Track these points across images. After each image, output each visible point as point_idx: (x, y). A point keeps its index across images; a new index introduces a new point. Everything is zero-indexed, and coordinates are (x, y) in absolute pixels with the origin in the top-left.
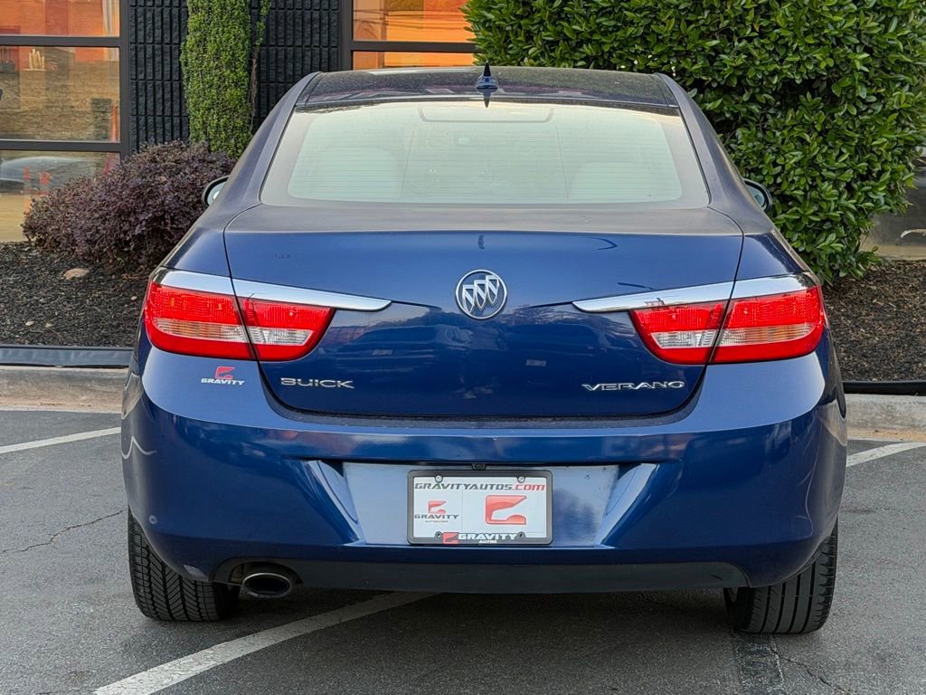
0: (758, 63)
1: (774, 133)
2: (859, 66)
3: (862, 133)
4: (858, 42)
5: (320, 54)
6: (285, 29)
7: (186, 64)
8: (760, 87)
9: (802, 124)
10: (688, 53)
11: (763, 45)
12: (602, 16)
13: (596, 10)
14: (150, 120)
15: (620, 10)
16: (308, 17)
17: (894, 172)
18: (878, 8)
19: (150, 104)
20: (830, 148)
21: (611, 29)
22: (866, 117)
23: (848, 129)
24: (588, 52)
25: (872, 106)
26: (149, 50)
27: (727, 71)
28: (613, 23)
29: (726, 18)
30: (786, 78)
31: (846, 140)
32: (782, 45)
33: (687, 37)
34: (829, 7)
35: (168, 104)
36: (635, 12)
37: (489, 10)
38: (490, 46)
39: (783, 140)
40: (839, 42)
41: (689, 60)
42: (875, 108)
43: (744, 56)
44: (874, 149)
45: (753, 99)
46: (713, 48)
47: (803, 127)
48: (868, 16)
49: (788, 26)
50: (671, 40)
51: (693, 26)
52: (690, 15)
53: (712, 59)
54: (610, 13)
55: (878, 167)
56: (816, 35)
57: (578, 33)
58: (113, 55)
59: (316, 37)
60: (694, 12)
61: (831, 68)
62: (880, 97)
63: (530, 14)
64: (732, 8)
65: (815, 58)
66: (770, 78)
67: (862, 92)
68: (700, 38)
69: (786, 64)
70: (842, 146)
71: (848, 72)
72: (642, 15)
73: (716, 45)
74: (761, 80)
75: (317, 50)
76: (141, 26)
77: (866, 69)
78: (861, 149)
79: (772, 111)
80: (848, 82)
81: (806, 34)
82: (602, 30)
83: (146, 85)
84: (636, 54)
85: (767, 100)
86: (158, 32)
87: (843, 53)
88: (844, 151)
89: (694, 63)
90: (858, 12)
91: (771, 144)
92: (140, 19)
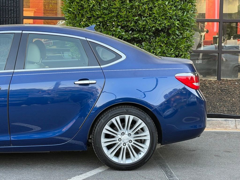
0: (149, 24)
1: (153, 44)
2: (177, 25)
3: (177, 44)
4: (176, 18)
6: (3, 12)
8: (149, 31)
9: (160, 41)
10: (129, 21)
11: (150, 19)
12: (104, 10)
13: (102, 8)
15: (110, 8)
16: (10, 9)
17: (185, 55)
18: (181, 9)
20: (168, 48)
21: (107, 14)
22: (178, 39)
23: (173, 42)
24: (101, 20)
25: (179, 36)
27: (140, 26)
28: (107, 12)
29: (140, 11)
30: (156, 28)
31: (173, 45)
32: (155, 19)
33: (129, 16)
34: (168, 8)
36: (114, 9)
37: (70, 8)
38: (70, 18)
39: (156, 46)
40: (171, 18)
41: (130, 23)
42: (180, 37)
43: (145, 22)
44: (180, 48)
45: (147, 34)
46: (136, 20)
47: (161, 42)
48: (179, 11)
49: (157, 13)
50: (124, 17)
51: (131, 13)
52: (129, 10)
53: (136, 23)
54: (107, 9)
55: (181, 53)
56: (165, 16)
57: (97, 15)
59: (12, 15)
60: (131, 9)
61: (169, 25)
62: (181, 33)
63: (82, 9)
64: (141, 8)
65: (164, 22)
66: (152, 28)
67: (177, 32)
68: (133, 16)
69: (157, 24)
70: (172, 47)
71: (173, 26)
72: (116, 10)
73: (137, 19)
74: (150, 29)
75: (13, 19)
77: (178, 26)
78: (177, 48)
79: (152, 37)
80: (173, 29)
82: (105, 14)
84: (114, 21)
85: (151, 34)
87: (172, 21)
88: (172, 49)
89: (131, 24)
90: (176, 10)
91: (152, 47)
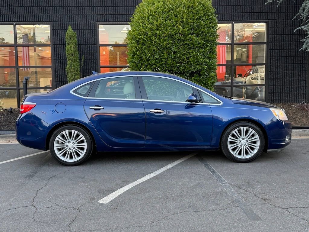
0: (187, 68)
3: (206, 81)
4: (205, 64)
5: (94, 68)
6: (86, 64)
7: (67, 71)
8: (187, 73)
10: (174, 67)
11: (188, 65)
13: (155, 59)
14: (59, 82)
15: (160, 58)
16: (91, 61)
18: (208, 57)
19: (59, 79)
22: (206, 78)
23: (203, 80)
25: (207, 76)
26: (58, 68)
27: (181, 70)
28: (159, 61)
29: (181, 60)
30: (192, 71)
31: (203, 82)
32: (191, 65)
33: (173, 63)
34: (200, 57)
35: (62, 79)
36: (163, 59)
37: (133, 59)
38: (133, 66)
40: (201, 64)
43: (184, 67)
45: (186, 75)
46: (179, 66)
48: (207, 59)
49: (192, 61)
50: (170, 64)
51: (174, 61)
53: (178, 68)
57: (152, 63)
58: (50, 69)
59: (93, 65)
60: (175, 59)
61: (200, 69)
62: (208, 74)
63: (142, 59)
64: (182, 58)
65: (197, 67)
66: (189, 71)
67: (206, 74)
68: (176, 64)
69: (192, 68)
71: (203, 69)
72: (165, 59)
74: (187, 72)
76: (56, 64)
77: (206, 69)
79: (189, 77)
80: (203, 71)
81: (196, 62)
82: (157, 62)
83: (58, 75)
86: (60, 65)
87: (202, 66)
89: (175, 69)
90: (205, 58)
92: (56, 62)
